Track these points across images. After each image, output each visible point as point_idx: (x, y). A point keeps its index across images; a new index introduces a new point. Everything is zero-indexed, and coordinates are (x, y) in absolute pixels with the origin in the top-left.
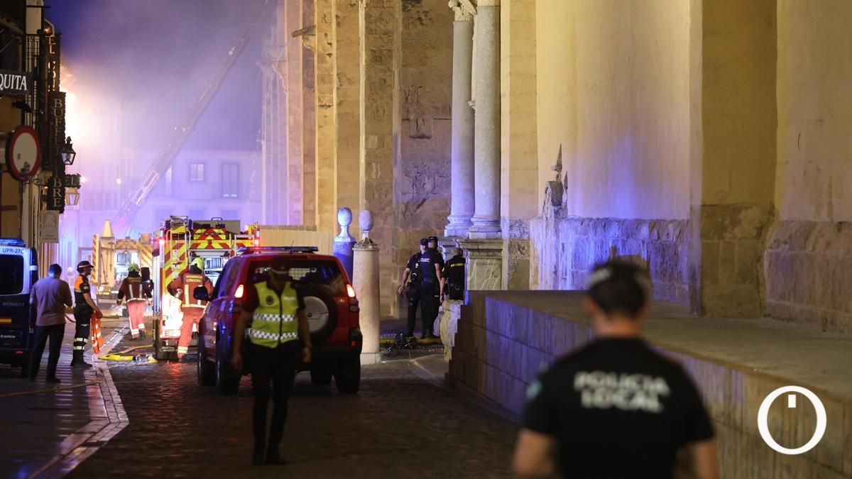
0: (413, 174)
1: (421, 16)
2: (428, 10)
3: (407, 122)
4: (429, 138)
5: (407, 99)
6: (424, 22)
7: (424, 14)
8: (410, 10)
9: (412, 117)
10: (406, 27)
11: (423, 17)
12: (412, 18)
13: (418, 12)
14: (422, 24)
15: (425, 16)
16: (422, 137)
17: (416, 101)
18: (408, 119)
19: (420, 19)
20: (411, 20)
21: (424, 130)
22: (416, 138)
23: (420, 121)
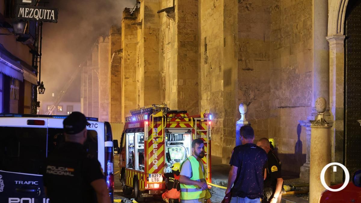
0: (244, 89)
1: (247, 6)
2: (251, 3)
3: (241, 61)
4: (252, 70)
5: (240, 49)
6: (250, 9)
7: (249, 5)
8: (242, 3)
9: (243, 59)
10: (240, 11)
11: (249, 6)
12: (243, 6)
13: (246, 4)
14: (248, 10)
15: (250, 6)
16: (249, 69)
17: (245, 50)
18: (241, 60)
19: (247, 7)
20: (242, 8)
21: (250, 66)
22: (246, 70)
23: (247, 61)
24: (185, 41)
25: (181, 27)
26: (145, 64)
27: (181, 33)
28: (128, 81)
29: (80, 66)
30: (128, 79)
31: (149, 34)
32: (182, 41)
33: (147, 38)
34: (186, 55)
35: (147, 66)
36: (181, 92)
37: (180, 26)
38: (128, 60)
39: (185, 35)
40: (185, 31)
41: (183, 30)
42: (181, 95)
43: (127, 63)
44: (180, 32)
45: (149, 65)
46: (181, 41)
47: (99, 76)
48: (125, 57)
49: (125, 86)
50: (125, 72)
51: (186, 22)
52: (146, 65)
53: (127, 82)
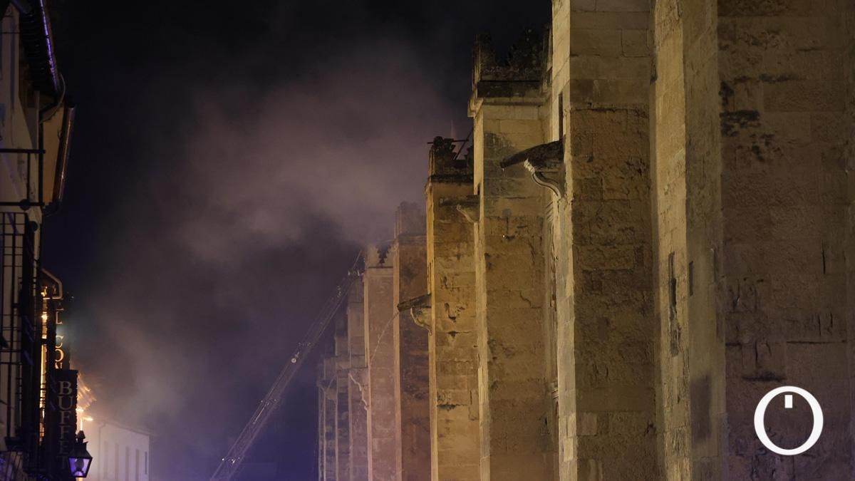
1: (757, 144)
2: (772, 133)
3: (738, 348)
4: (779, 379)
5: (734, 304)
6: (765, 156)
7: (764, 140)
8: (736, 133)
9: (746, 339)
10: (729, 164)
11: (762, 146)
12: (740, 147)
13: (753, 136)
14: (761, 159)
15: (767, 144)
16: (766, 378)
17: (752, 307)
18: (739, 344)
19: (756, 150)
20: (738, 151)
21: (769, 365)
22: (755, 379)
23: (762, 348)
24: (601, 268)
25: (586, 219)
26: (492, 352)
27: (588, 240)
28: (450, 418)
29: (294, 361)
30: (452, 411)
31: (506, 242)
32: (590, 269)
33: (498, 256)
34: (607, 322)
35: (498, 362)
36: (592, 462)
37: (582, 215)
38: (450, 338)
39: (601, 248)
40: (601, 232)
41: (595, 228)
42: (593, 473)
43: (445, 348)
44: (582, 237)
45: (508, 356)
46: (585, 271)
47: (367, 400)
48: (440, 326)
49: (440, 436)
50: (441, 386)
51: (606, 198)
52: (494, 358)
53: (448, 421)
